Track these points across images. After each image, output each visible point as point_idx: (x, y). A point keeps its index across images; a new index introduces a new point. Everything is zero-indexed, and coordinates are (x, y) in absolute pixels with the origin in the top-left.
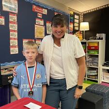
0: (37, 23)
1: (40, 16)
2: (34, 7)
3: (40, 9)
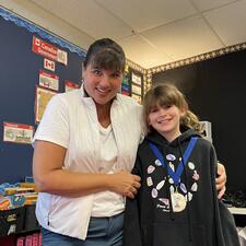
0: (41, 84)
1: (49, 65)
2: (37, 42)
3: (50, 50)
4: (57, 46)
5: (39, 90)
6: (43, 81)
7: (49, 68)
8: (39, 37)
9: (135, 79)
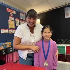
0: (9, 19)
1: (11, 15)
2: (8, 9)
3: (11, 11)
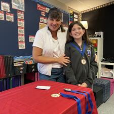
2: (39, 6)
4: (46, 7)
5: (40, 23)
6: (41, 20)
7: (43, 15)
8: (40, 4)
9: (75, 16)
